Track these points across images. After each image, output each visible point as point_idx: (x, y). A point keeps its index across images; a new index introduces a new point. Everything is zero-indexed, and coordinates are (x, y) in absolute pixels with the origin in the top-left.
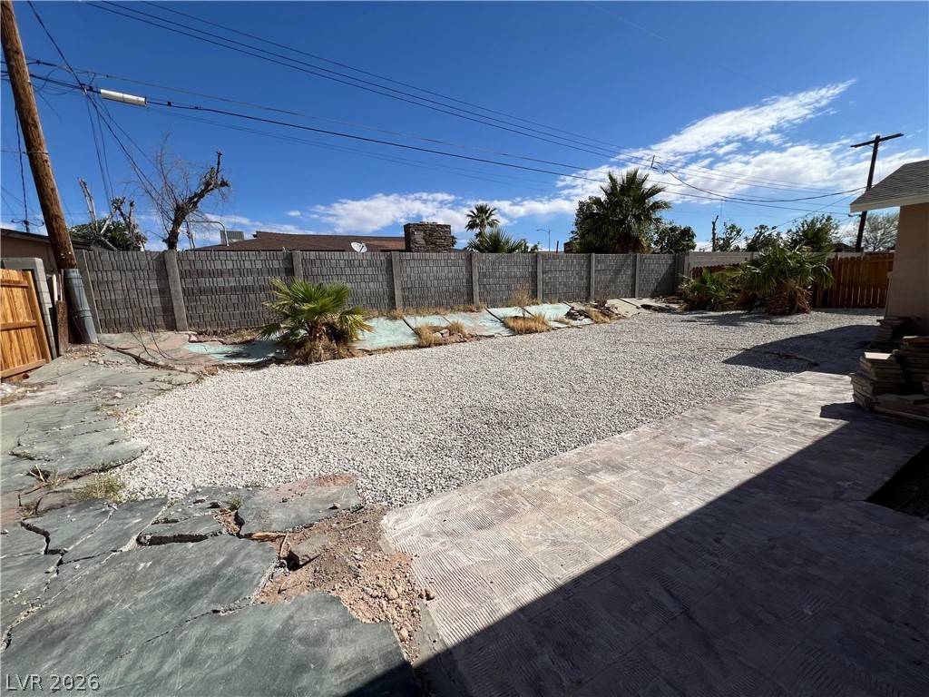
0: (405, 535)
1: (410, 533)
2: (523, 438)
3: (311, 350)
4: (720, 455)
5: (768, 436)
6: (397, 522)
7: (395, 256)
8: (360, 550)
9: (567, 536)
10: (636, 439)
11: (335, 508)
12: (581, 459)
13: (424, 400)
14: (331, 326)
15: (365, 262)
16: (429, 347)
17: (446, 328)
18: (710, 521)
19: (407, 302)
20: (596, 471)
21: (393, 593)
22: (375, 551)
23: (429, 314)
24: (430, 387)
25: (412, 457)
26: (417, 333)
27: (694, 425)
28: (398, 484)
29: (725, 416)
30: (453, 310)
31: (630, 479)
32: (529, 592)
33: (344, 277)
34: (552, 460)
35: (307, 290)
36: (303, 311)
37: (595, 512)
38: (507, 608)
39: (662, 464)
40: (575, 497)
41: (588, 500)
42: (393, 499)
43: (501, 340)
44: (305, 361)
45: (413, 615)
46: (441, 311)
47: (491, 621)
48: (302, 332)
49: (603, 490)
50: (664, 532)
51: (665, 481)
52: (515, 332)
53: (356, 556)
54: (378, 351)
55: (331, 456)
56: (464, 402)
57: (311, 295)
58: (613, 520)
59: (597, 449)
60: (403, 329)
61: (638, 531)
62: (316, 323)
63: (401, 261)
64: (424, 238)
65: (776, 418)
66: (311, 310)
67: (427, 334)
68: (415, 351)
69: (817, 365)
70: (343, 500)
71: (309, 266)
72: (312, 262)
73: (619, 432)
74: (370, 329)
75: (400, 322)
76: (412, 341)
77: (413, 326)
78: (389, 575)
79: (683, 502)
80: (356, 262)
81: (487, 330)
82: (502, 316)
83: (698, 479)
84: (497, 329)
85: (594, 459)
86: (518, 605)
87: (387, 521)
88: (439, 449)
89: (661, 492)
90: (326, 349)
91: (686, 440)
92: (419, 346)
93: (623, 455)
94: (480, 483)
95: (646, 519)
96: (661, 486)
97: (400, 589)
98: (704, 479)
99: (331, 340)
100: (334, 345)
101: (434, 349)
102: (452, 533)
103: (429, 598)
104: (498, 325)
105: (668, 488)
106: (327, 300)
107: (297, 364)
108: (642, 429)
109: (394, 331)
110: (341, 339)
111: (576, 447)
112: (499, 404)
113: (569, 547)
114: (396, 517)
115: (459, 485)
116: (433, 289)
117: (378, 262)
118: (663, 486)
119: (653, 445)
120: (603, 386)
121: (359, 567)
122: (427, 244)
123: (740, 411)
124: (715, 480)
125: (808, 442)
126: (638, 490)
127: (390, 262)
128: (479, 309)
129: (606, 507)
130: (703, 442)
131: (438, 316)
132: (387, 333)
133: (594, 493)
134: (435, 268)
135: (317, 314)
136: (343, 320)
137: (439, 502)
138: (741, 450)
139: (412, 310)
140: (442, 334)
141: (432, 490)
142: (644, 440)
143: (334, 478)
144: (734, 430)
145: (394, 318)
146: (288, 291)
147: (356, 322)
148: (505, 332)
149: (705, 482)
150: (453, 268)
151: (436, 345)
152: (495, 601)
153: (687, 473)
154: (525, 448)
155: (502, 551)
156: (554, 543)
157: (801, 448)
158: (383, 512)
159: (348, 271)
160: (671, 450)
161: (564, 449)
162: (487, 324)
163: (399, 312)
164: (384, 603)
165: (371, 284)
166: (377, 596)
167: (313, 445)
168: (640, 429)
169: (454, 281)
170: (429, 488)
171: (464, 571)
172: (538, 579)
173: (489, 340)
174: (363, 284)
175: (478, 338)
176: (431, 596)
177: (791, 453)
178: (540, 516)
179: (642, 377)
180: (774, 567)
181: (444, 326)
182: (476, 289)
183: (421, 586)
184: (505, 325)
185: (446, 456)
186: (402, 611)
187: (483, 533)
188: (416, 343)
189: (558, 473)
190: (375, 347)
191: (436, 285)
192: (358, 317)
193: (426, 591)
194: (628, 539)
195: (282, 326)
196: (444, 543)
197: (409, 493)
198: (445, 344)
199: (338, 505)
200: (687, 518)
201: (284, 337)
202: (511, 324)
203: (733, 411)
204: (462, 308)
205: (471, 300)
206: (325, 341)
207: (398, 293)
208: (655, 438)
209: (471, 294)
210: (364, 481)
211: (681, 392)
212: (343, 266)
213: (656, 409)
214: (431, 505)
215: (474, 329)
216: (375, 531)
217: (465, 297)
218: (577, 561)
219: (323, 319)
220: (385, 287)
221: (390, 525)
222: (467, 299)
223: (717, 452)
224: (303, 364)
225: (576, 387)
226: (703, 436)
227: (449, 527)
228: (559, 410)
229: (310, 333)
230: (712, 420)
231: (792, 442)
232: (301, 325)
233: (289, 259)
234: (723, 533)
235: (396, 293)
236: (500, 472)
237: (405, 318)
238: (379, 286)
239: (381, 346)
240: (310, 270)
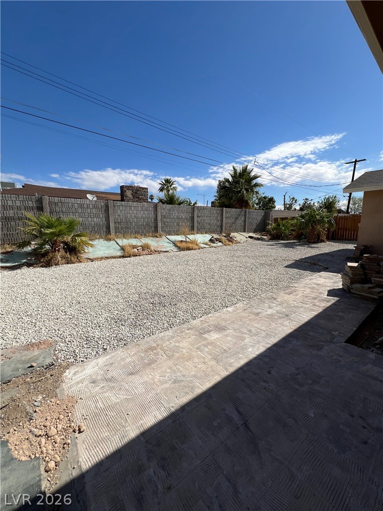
0: (78, 383)
1: (81, 382)
2: (172, 312)
3: (52, 258)
4: (277, 319)
5: (302, 307)
6: (75, 374)
7: (111, 203)
8: (40, 397)
9: (184, 376)
10: (234, 311)
11: (32, 366)
12: (202, 324)
13: (118, 289)
14: (66, 243)
15: (91, 206)
16: (129, 257)
17: (140, 246)
18: (266, 360)
19: (117, 231)
20: (209, 331)
21: (53, 431)
22: (52, 398)
23: (131, 238)
24: (124, 281)
25: (99, 327)
26: (123, 248)
27: (266, 302)
28: (85, 346)
29: (283, 296)
30: (145, 236)
31: (227, 336)
32: (150, 420)
33: (77, 214)
34: (185, 326)
35: (49, 221)
36: (46, 234)
37: (204, 358)
38: (132, 433)
39: (246, 325)
40: (194, 349)
41: (201, 351)
42: (79, 356)
43: (172, 254)
44: (48, 264)
45: (64, 448)
46: (139, 236)
47: (120, 445)
48: (47, 247)
49: (211, 343)
50: (241, 369)
51: (246, 336)
52: (180, 249)
53: (36, 404)
54: (97, 259)
55: (44, 328)
56: (142, 290)
57: (52, 224)
58: (213, 363)
59: (213, 318)
60: (114, 247)
61: (226, 369)
62: (56, 241)
63: (114, 206)
64: (132, 194)
65: (306, 297)
66: (51, 233)
67: (128, 249)
68: (122, 260)
69: (328, 269)
70: (41, 359)
71: (54, 206)
72: (56, 204)
73: (227, 307)
74: (92, 246)
75: (113, 242)
76: (119, 253)
77: (121, 244)
78: (56, 416)
79: (254, 349)
80: (85, 206)
81: (165, 248)
82: (174, 240)
83: (264, 334)
84: (170, 247)
85: (210, 323)
86: (142, 430)
87: (68, 374)
88: (119, 321)
89: (243, 343)
90: (63, 257)
91: (260, 310)
92: (123, 257)
93: (225, 321)
94: (138, 343)
95: (232, 361)
96: (243, 339)
97: (60, 427)
98: (267, 333)
99: (66, 252)
100: (68, 255)
101: (132, 258)
102: (112, 380)
103: (80, 432)
104: (171, 245)
105: (247, 341)
106: (63, 227)
107: (42, 266)
108: (240, 305)
109: (109, 247)
110: (73, 252)
111: (201, 317)
112: (162, 291)
113: (183, 383)
114: (76, 370)
115: (125, 345)
116: (134, 224)
117: (100, 206)
118: (245, 339)
119: (243, 314)
120: (223, 280)
121: (35, 412)
122: (134, 198)
123: (290, 294)
124: (273, 334)
125: (320, 310)
126: (231, 343)
127: (107, 207)
128: (161, 236)
129: (211, 354)
130: (270, 311)
131: (137, 239)
132: (104, 248)
133: (205, 346)
134: (135, 212)
135: (56, 236)
136: (73, 240)
137: (108, 357)
138: (287, 316)
139: (120, 235)
140: (138, 250)
141: (106, 349)
142: (239, 311)
143: (38, 345)
144: (286, 304)
145: (109, 240)
146: (36, 220)
147: (82, 241)
148: (175, 249)
149: (268, 335)
150: (146, 212)
151: (134, 256)
152: (127, 429)
153: (259, 330)
154: (172, 318)
155: (141, 390)
156: (175, 382)
157: (316, 314)
158: (67, 367)
159: (80, 210)
160: (252, 316)
161: (194, 318)
162: (165, 245)
163: (113, 235)
164: (43, 440)
165: (95, 219)
166: (40, 435)
167: (34, 321)
168: (237, 305)
169: (146, 219)
170: (105, 347)
171: (111, 407)
172: (159, 409)
173: (166, 254)
174: (90, 219)
175: (160, 252)
176: (82, 430)
177: (312, 317)
178: (170, 363)
179: (244, 275)
180: (297, 387)
181: (139, 245)
182: (160, 225)
183: (78, 421)
184: (175, 245)
185: (122, 325)
186: (56, 445)
187: (131, 378)
188: (121, 254)
189: (187, 334)
190: (95, 257)
191: (136, 221)
192: (83, 238)
193: (79, 427)
194: (219, 375)
195: (32, 243)
196: (103, 387)
197: (91, 352)
198: (139, 255)
199: (34, 364)
200: (255, 359)
201: (35, 250)
202: (179, 245)
203: (287, 293)
204: (151, 235)
205: (156, 230)
206: (62, 252)
207: (112, 225)
208: (245, 310)
209: (156, 227)
210: (62, 345)
211: (262, 283)
212: (77, 207)
213: (248, 294)
214: (102, 360)
215: (157, 247)
216: (56, 382)
217: (153, 229)
218: (187, 393)
219: (60, 239)
220: (104, 221)
221: (69, 377)
222: (154, 230)
223: (276, 317)
224: (46, 267)
225: (208, 281)
226: (270, 308)
227: (109, 376)
228: (196, 295)
229: (52, 247)
230: (275, 299)
231: (313, 310)
232: (45, 242)
233: (40, 201)
234: (273, 367)
235: (111, 225)
236: (153, 334)
237: (116, 240)
238: (100, 220)
239: (99, 256)
240: (54, 208)
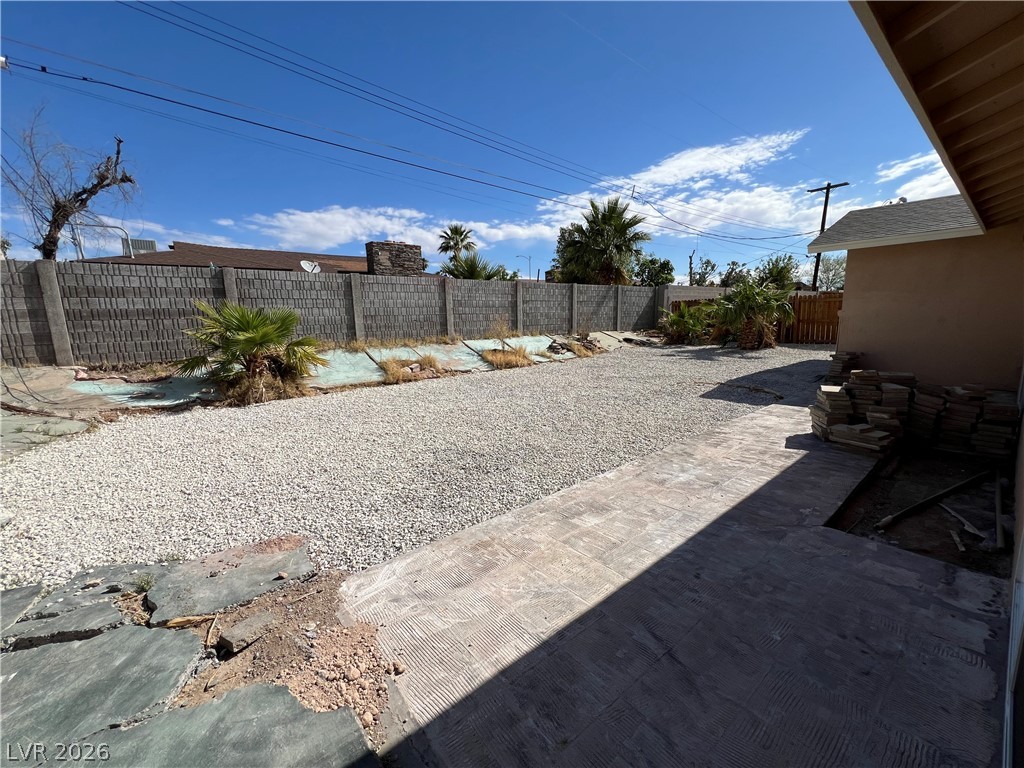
0: (369, 602)
1: (375, 599)
2: (503, 483)
3: (248, 388)
4: (699, 490)
5: (742, 468)
6: (358, 588)
7: (356, 279)
8: (312, 625)
9: (550, 586)
10: (619, 478)
11: (281, 578)
12: (565, 502)
13: (391, 444)
14: (274, 360)
15: (318, 285)
16: (397, 383)
17: (416, 362)
18: (690, 557)
19: (369, 332)
20: (580, 514)
21: (354, 672)
22: (332, 625)
23: (396, 345)
24: (398, 429)
25: (376, 511)
26: (382, 367)
27: (675, 461)
28: (360, 544)
29: (703, 450)
30: (424, 341)
31: (613, 520)
32: (510, 652)
33: (291, 301)
34: (534, 504)
35: (243, 316)
36: (237, 342)
37: (579, 557)
38: (486, 672)
39: (644, 502)
40: (559, 543)
41: (572, 546)
42: (354, 562)
43: (478, 376)
44: (242, 401)
45: (379, 695)
46: (411, 342)
47: (469, 689)
48: (237, 367)
49: (588, 533)
50: (648, 572)
51: (648, 519)
52: (494, 366)
53: (308, 634)
54: (334, 389)
55: (275, 516)
56: (437, 445)
57: (248, 322)
58: (597, 564)
59: (581, 490)
60: (365, 364)
61: (623, 574)
62: (255, 356)
63: (363, 285)
64: (389, 259)
65: (748, 450)
66: (248, 341)
67: (393, 368)
68: (380, 389)
69: (782, 398)
70: (291, 567)
71: (246, 287)
72: (250, 282)
73: (603, 471)
74: (324, 363)
75: (361, 355)
76: (376, 377)
77: (378, 359)
78: (349, 651)
79: (665, 540)
80: (307, 285)
81: (463, 365)
82: (479, 348)
83: (678, 515)
84: (474, 363)
85: (578, 500)
86: (500, 667)
87: (346, 588)
88: (409, 500)
89: (644, 532)
90: (269, 387)
91: (666, 476)
92: (385, 383)
93: (607, 496)
94: (456, 535)
95: (630, 560)
96: (644, 525)
97: (363, 667)
98: (684, 515)
99: (275, 376)
100: (279, 382)
101: (403, 386)
102: (425, 595)
103: (397, 672)
104: (476, 358)
105: (650, 527)
106: (270, 329)
107: (230, 405)
108: (626, 467)
109: (354, 365)
110: (287, 374)
111: (559, 490)
112: (476, 446)
113: (553, 597)
114: (358, 582)
115: (432, 540)
116: (400, 318)
117: (335, 285)
118: (646, 525)
119: (635, 483)
120: (586, 423)
121: (312, 646)
122: (393, 266)
123: (716, 445)
124: (695, 515)
125: (776, 473)
126: (623, 532)
127: (349, 286)
128: (453, 341)
129: (590, 551)
130: (683, 477)
131: (407, 349)
132: (346, 368)
133: (579, 537)
134: (403, 294)
135: (256, 345)
136: (290, 352)
137: (409, 561)
138: (717, 483)
139: (375, 342)
140: (412, 369)
141: (401, 548)
142: (627, 478)
143: (279, 542)
144: (711, 464)
145: (356, 351)
146: (217, 316)
147: (307, 355)
148: (483, 367)
149: (686, 518)
150: (424, 295)
151: (405, 381)
152: (474, 666)
153: (669, 510)
154: (506, 494)
155: (481, 610)
156: (537, 595)
157: (769, 479)
158: (342, 578)
159: (296, 295)
160: (653, 487)
161: (547, 492)
162: (463, 358)
163: (360, 342)
164: (343, 684)
165: (326, 311)
166: (335, 679)
167: (252, 504)
168: (623, 467)
169: (425, 309)
170: (398, 545)
171: (440, 636)
172: (520, 636)
173: (466, 375)
174: (316, 311)
175: (454, 373)
176: (401, 670)
177: (761, 484)
178: (523, 567)
179: (625, 413)
180: (747, 597)
181: (414, 359)
182: (451, 319)
183: (388, 661)
184: (483, 359)
185: (417, 507)
186: (365, 692)
187: (459, 592)
188: (380, 379)
189: (540, 519)
190: (331, 384)
191: (404, 313)
192: (310, 350)
193: (394, 665)
194: (612, 583)
195: (209, 359)
196: (416, 606)
197: (374, 553)
198: (416, 380)
199: (285, 575)
200: (669, 556)
201: (213, 373)
202: (490, 358)
203: (710, 445)
204: (434, 339)
205: (444, 331)
206: (267, 377)
207: (359, 322)
208: (638, 475)
209: (444, 324)
210: (318, 543)
211: (662, 428)
212: (290, 288)
213: (638, 446)
214: (399, 566)
215: (448, 364)
216: (331, 601)
217: (438, 328)
218: (561, 612)
219: (264, 351)
220: (343, 314)
221: (350, 593)
222: (440, 329)
223: (697, 487)
224: (238, 406)
225: (559, 425)
226: (683, 471)
227: (421, 588)
228: (540, 450)
229: (247, 368)
230: (691, 455)
231: (762, 473)
232: (236, 359)
233: (219, 277)
234: (702, 568)
235: (356, 322)
236: (478, 521)
237: (368, 351)
238: (335, 312)
239: (339, 383)
240: (247, 291)
